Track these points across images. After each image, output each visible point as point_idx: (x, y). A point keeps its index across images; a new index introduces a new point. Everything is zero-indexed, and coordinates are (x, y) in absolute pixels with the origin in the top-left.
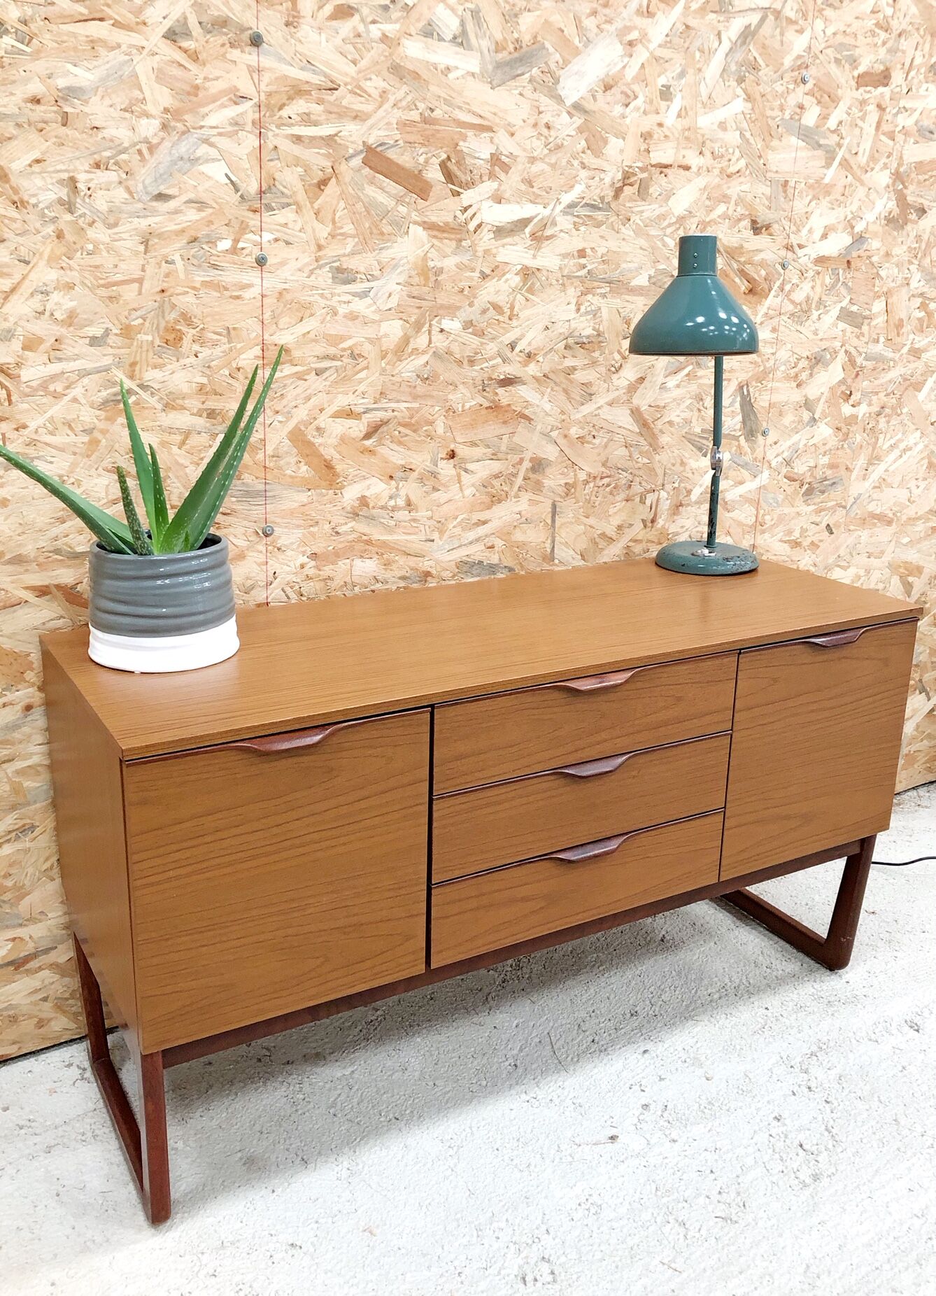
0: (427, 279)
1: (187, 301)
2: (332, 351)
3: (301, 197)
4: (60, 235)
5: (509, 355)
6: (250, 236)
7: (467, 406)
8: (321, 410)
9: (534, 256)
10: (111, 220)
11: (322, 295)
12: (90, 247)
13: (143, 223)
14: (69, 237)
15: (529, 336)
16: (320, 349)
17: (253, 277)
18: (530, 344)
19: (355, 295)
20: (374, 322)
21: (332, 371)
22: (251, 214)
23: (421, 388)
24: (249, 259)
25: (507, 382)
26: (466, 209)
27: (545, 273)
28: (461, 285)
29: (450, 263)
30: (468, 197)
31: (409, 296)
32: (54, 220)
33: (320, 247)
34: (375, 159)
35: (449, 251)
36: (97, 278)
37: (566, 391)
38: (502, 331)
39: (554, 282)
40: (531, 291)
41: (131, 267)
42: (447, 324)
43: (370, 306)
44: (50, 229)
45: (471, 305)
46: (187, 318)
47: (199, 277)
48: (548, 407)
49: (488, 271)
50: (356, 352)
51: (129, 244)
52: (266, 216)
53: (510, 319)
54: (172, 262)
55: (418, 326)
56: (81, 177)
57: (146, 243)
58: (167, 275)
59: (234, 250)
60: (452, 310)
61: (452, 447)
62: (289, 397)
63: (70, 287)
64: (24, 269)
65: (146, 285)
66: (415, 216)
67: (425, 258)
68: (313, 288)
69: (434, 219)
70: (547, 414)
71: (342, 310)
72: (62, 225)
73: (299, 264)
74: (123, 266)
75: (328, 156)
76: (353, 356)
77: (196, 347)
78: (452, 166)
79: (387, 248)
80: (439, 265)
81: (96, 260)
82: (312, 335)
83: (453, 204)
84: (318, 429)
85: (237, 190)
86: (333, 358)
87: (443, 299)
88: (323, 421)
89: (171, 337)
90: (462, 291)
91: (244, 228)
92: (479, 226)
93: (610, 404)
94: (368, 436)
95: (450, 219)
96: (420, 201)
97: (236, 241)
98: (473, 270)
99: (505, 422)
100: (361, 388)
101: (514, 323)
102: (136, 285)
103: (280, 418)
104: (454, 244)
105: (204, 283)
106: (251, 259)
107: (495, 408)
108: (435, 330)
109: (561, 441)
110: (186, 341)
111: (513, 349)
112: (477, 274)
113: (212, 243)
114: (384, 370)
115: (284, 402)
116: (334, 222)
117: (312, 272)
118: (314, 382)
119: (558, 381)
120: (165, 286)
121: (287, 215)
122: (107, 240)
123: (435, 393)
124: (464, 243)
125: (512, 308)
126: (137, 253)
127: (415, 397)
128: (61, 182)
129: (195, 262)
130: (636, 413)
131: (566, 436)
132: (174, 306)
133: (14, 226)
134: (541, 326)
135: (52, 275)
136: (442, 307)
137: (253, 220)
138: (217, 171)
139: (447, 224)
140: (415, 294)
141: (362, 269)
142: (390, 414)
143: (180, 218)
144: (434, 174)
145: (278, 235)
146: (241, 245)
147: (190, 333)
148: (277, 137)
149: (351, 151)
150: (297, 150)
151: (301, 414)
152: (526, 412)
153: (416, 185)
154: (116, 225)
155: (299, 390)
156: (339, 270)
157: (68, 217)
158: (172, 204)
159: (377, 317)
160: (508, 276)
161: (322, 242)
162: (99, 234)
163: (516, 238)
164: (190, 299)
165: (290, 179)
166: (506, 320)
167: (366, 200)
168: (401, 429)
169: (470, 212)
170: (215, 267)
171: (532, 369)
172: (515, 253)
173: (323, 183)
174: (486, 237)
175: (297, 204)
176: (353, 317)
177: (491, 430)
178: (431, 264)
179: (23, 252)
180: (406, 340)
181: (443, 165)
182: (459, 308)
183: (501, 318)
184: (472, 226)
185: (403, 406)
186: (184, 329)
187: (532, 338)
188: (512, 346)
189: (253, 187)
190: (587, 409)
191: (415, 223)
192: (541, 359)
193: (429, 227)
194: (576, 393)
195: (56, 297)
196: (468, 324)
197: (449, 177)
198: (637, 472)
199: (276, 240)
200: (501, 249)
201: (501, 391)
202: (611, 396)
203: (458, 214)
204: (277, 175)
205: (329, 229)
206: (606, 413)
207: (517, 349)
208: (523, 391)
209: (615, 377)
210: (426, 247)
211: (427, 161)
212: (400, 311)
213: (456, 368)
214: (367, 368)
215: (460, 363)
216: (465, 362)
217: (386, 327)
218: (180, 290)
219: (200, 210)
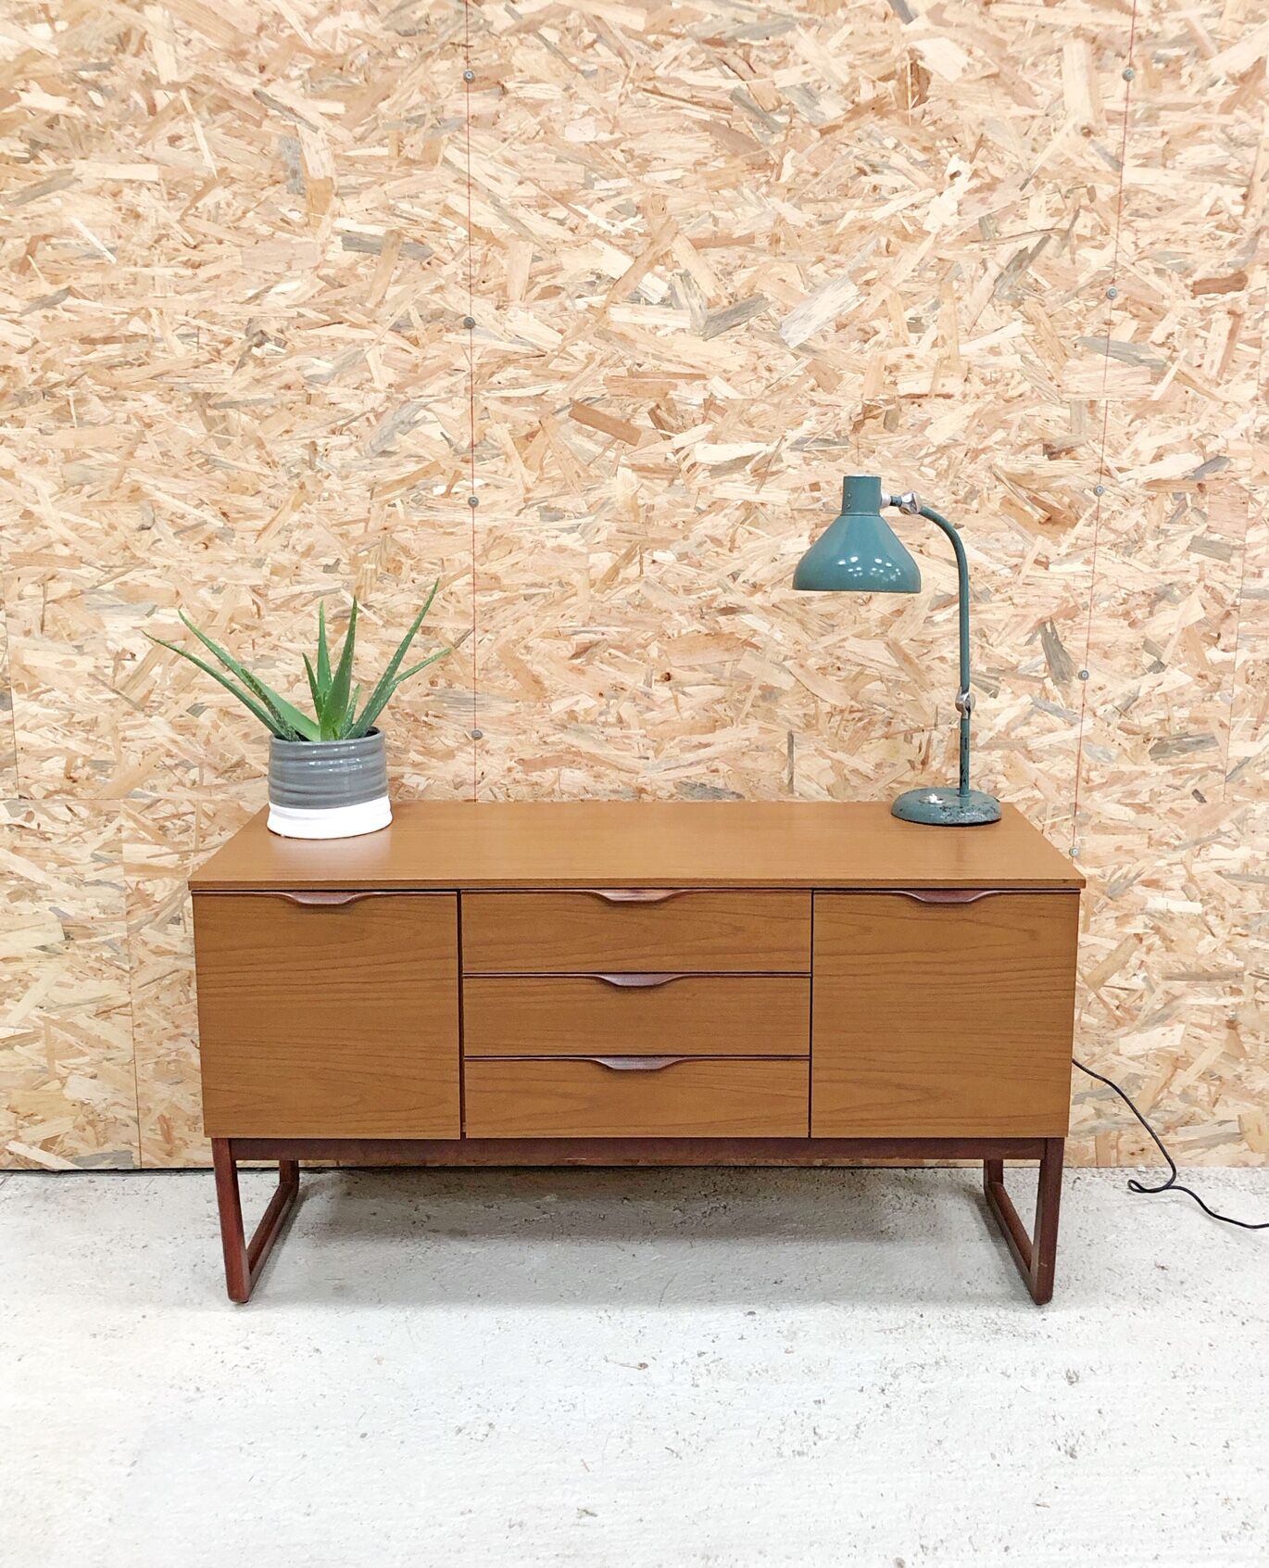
0: (637, 515)
1: (405, 537)
2: (539, 579)
3: (510, 447)
4: (302, 487)
5: (731, 585)
6: (464, 482)
7: (684, 632)
8: (530, 631)
9: (758, 491)
10: (343, 474)
11: (530, 531)
12: (326, 495)
13: (370, 475)
14: (309, 487)
15: (753, 567)
16: (529, 578)
17: (465, 516)
18: (754, 575)
19: (563, 530)
20: (581, 554)
21: (540, 597)
22: (463, 464)
23: (632, 614)
24: (461, 501)
25: (729, 611)
26: (678, 451)
27: (769, 507)
28: (675, 520)
29: (662, 501)
30: (679, 440)
31: (618, 531)
32: (298, 475)
33: (528, 490)
34: (582, 412)
35: (660, 490)
36: (331, 520)
37: (801, 622)
38: (721, 563)
39: (783, 516)
40: (755, 524)
41: (358, 510)
42: (658, 555)
43: (578, 540)
44: (295, 483)
45: (685, 538)
46: (406, 551)
47: (416, 518)
48: (778, 636)
49: (703, 507)
50: (564, 580)
51: (358, 492)
52: (478, 466)
53: (731, 551)
54: (394, 505)
55: (628, 558)
56: (321, 442)
57: (372, 490)
58: (389, 516)
59: (448, 494)
60: (664, 544)
61: (668, 670)
62: (498, 619)
63: (309, 526)
64: (273, 512)
65: (371, 524)
66: (623, 459)
67: (635, 497)
68: (521, 525)
69: (643, 461)
70: (778, 644)
71: (550, 543)
72: (303, 478)
73: (508, 505)
74: (352, 509)
75: (535, 412)
76: (560, 583)
77: (414, 575)
78: (662, 414)
79: (595, 489)
80: (650, 502)
81: (331, 505)
82: (520, 566)
83: (664, 448)
84: (526, 647)
85: (451, 446)
86: (542, 586)
87: (653, 533)
88: (532, 642)
89: (391, 566)
90: (675, 526)
91: (457, 476)
92: (693, 465)
93: (858, 636)
94: (576, 656)
95: (661, 461)
96: (628, 446)
97: (450, 487)
98: (687, 506)
99: (727, 650)
100: (570, 612)
101: (736, 554)
102: (363, 524)
103: (489, 636)
104: (666, 483)
105: (422, 523)
106: (464, 502)
107: (715, 635)
108: (647, 561)
109: (797, 671)
110: (405, 569)
111: (735, 579)
112: (691, 510)
113: (430, 489)
114: (592, 597)
115: (494, 622)
116: (542, 468)
117: (520, 511)
118: (523, 606)
119: (790, 611)
120: (387, 524)
121: (498, 464)
122: (340, 489)
123: (647, 619)
124: (676, 482)
125: (733, 541)
126: (364, 498)
127: (626, 623)
128: (305, 446)
129: (414, 505)
130: (893, 647)
131: (802, 666)
132: (394, 541)
133: (267, 480)
134: (767, 558)
135: (296, 517)
136: (653, 540)
137: (466, 469)
138: (434, 431)
139: (657, 465)
140: (625, 529)
141: (570, 508)
142: (599, 637)
143: (402, 470)
144: (643, 421)
145: (488, 481)
146: (454, 490)
147: (407, 563)
148: (489, 400)
149: (558, 407)
150: (505, 409)
151: (511, 632)
152: (753, 640)
153: (624, 433)
154: (347, 477)
155: (508, 613)
156: (546, 508)
157: (309, 472)
158: (394, 458)
159: (585, 550)
160: (726, 511)
161: (530, 485)
162: (334, 484)
163: (736, 476)
164: (408, 535)
165: (500, 433)
166: (726, 552)
167: (572, 448)
168: (612, 651)
169: (682, 454)
170: (430, 508)
171: (758, 599)
172: (737, 489)
173: (531, 436)
174: (701, 477)
175: (506, 454)
176: (561, 549)
177: (714, 656)
178: (641, 502)
179: (273, 500)
180: (615, 570)
181: (652, 413)
182: (671, 542)
183: (719, 550)
184: (685, 466)
185: (613, 630)
186: (403, 559)
187: (758, 570)
188: (734, 576)
189: (465, 443)
190: (829, 640)
191: (624, 466)
192: (769, 589)
193: (638, 469)
194: (815, 624)
195: (296, 534)
196: (682, 557)
197: (659, 422)
198: (899, 709)
199: (487, 485)
200: (718, 486)
201: (722, 619)
202: (858, 628)
203: (670, 456)
204: (488, 431)
205: (536, 475)
206: (853, 645)
207: (740, 579)
208: (747, 619)
209: (863, 610)
210: (635, 488)
211: (635, 411)
212: (609, 545)
213: (670, 596)
214: (575, 595)
215: (675, 592)
216: (681, 591)
217: (593, 558)
218: (400, 528)
219: (417, 462)
